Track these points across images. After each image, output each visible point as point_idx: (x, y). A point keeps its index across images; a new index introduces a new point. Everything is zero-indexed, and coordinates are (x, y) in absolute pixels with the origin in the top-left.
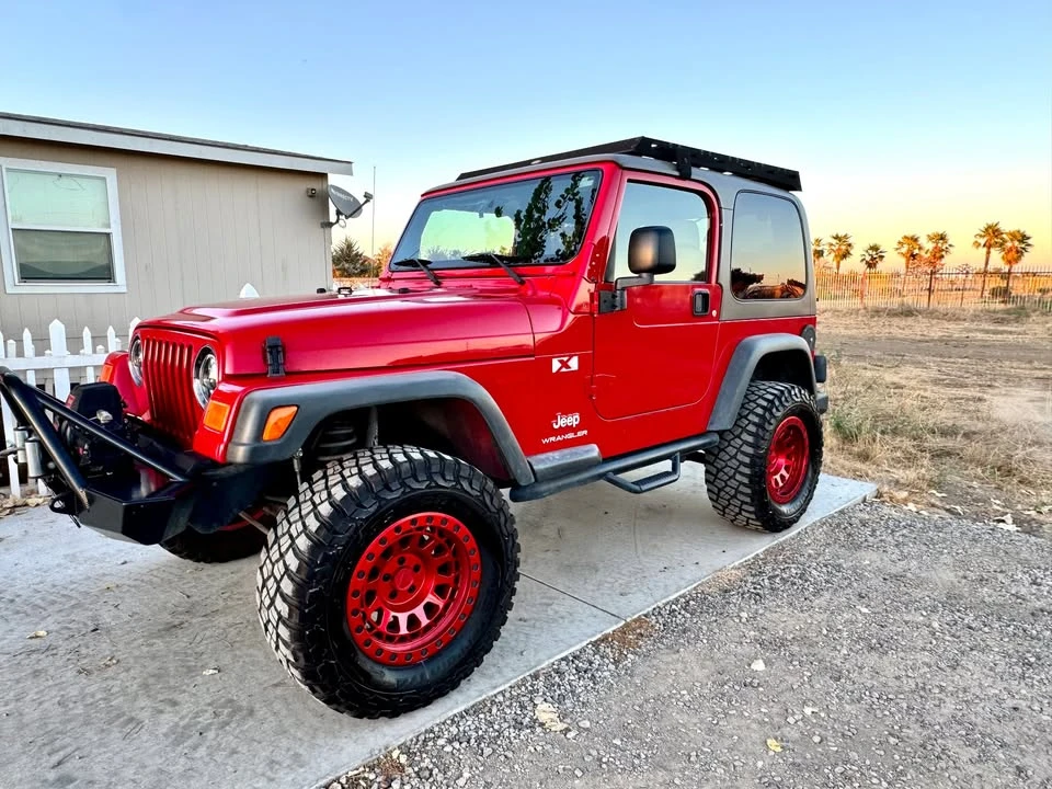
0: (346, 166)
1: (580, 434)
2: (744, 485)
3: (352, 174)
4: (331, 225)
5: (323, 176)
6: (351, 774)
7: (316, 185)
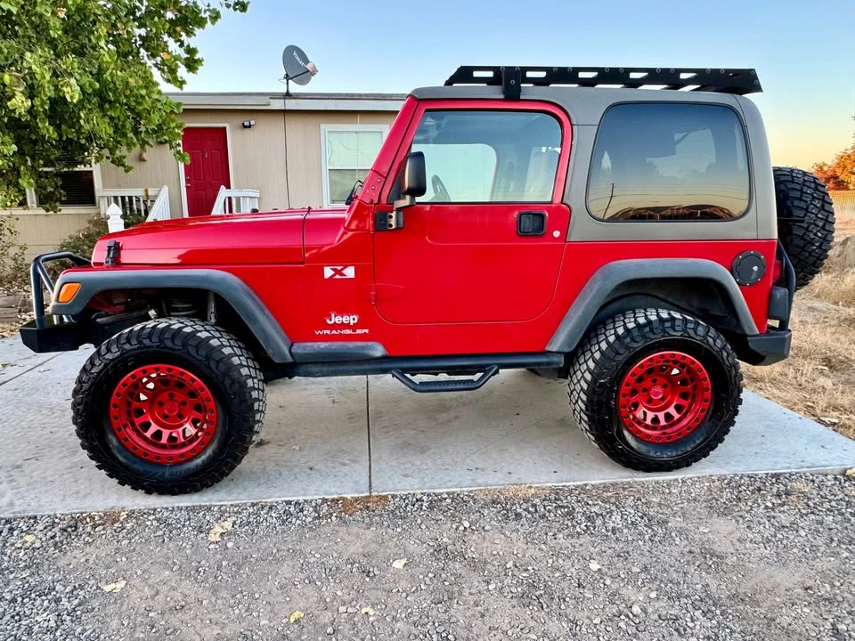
1: (359, 331)
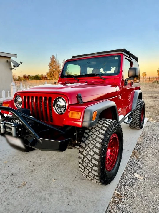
0: (15, 56)
1: (121, 113)
2: (138, 120)
3: (16, 57)
4: (12, 69)
5: (10, 57)
6: (112, 200)
7: (7, 59)
